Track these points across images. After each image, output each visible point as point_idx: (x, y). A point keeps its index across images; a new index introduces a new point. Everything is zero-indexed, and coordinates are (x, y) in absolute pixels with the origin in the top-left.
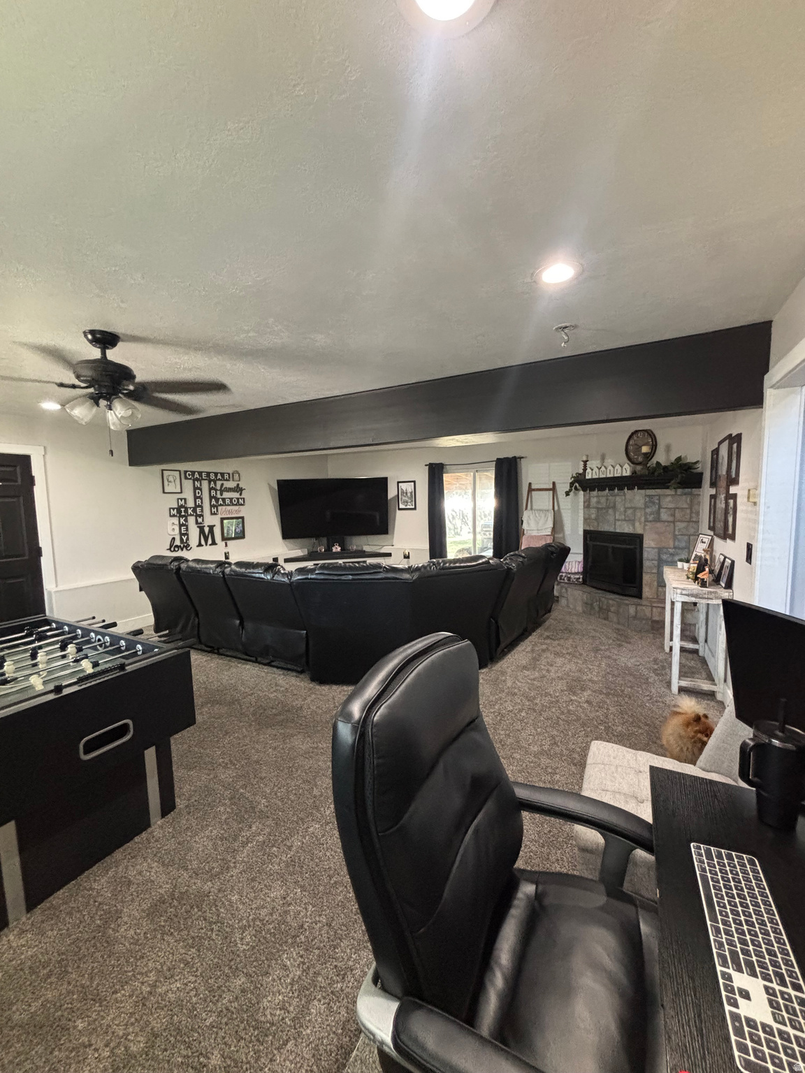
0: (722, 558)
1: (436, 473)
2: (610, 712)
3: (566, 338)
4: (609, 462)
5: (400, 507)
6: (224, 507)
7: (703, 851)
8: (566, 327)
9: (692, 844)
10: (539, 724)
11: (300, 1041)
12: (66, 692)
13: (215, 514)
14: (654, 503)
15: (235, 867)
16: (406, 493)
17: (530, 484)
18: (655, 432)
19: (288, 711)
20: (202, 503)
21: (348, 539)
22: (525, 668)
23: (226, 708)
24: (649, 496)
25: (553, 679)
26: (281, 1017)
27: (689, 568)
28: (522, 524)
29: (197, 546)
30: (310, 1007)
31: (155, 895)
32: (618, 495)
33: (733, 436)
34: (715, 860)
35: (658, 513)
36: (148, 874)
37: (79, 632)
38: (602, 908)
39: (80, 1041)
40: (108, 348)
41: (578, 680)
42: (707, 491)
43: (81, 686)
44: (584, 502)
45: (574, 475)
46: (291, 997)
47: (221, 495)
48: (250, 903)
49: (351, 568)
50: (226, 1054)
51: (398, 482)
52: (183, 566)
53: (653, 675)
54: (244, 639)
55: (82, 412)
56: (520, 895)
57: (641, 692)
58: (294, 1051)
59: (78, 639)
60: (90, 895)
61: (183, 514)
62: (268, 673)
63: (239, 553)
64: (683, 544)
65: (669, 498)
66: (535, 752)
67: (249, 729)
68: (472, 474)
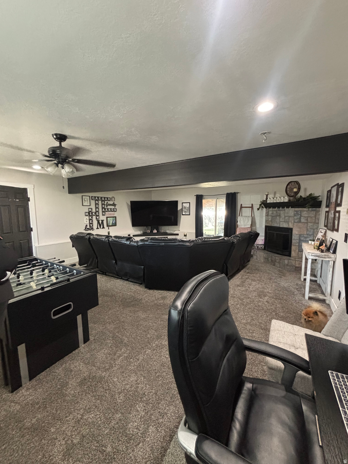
0: (331, 240)
1: (199, 199)
2: (277, 307)
3: (265, 138)
4: (278, 195)
5: (183, 214)
6: (108, 212)
7: (334, 375)
8: (266, 133)
9: (329, 371)
10: (246, 311)
11: (145, 443)
12: (46, 290)
13: (104, 215)
14: (298, 214)
15: (115, 366)
16: (186, 208)
17: (241, 205)
18: (300, 182)
19: (136, 300)
20: (99, 210)
21: (160, 227)
22: (238, 286)
23: (109, 298)
24: (296, 211)
25: (251, 291)
26: (136, 433)
27: (314, 244)
28: (237, 222)
29: (97, 229)
30: (149, 429)
31: (82, 376)
32: (282, 210)
33: (339, 184)
34: (341, 379)
35: (300, 218)
36: (79, 367)
37: (49, 264)
38: (284, 397)
39: (53, 437)
40: (62, 142)
41: (263, 292)
42: (324, 209)
43: (52, 287)
44: (266, 213)
45: (262, 201)
46: (140, 424)
47: (107, 207)
48: (122, 382)
49: (163, 240)
50: (113, 446)
51: (182, 203)
52: (92, 237)
53: (297, 291)
54: (117, 269)
55: (51, 169)
56: (245, 388)
57: (291, 298)
58: (142, 448)
59: (49, 267)
60: (55, 375)
61: (91, 215)
62: (127, 284)
63: (114, 232)
64: (311, 233)
65: (305, 212)
66: (244, 323)
67: (119, 308)
68: (215, 200)
